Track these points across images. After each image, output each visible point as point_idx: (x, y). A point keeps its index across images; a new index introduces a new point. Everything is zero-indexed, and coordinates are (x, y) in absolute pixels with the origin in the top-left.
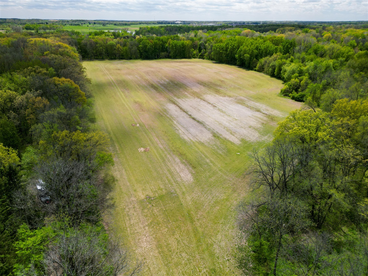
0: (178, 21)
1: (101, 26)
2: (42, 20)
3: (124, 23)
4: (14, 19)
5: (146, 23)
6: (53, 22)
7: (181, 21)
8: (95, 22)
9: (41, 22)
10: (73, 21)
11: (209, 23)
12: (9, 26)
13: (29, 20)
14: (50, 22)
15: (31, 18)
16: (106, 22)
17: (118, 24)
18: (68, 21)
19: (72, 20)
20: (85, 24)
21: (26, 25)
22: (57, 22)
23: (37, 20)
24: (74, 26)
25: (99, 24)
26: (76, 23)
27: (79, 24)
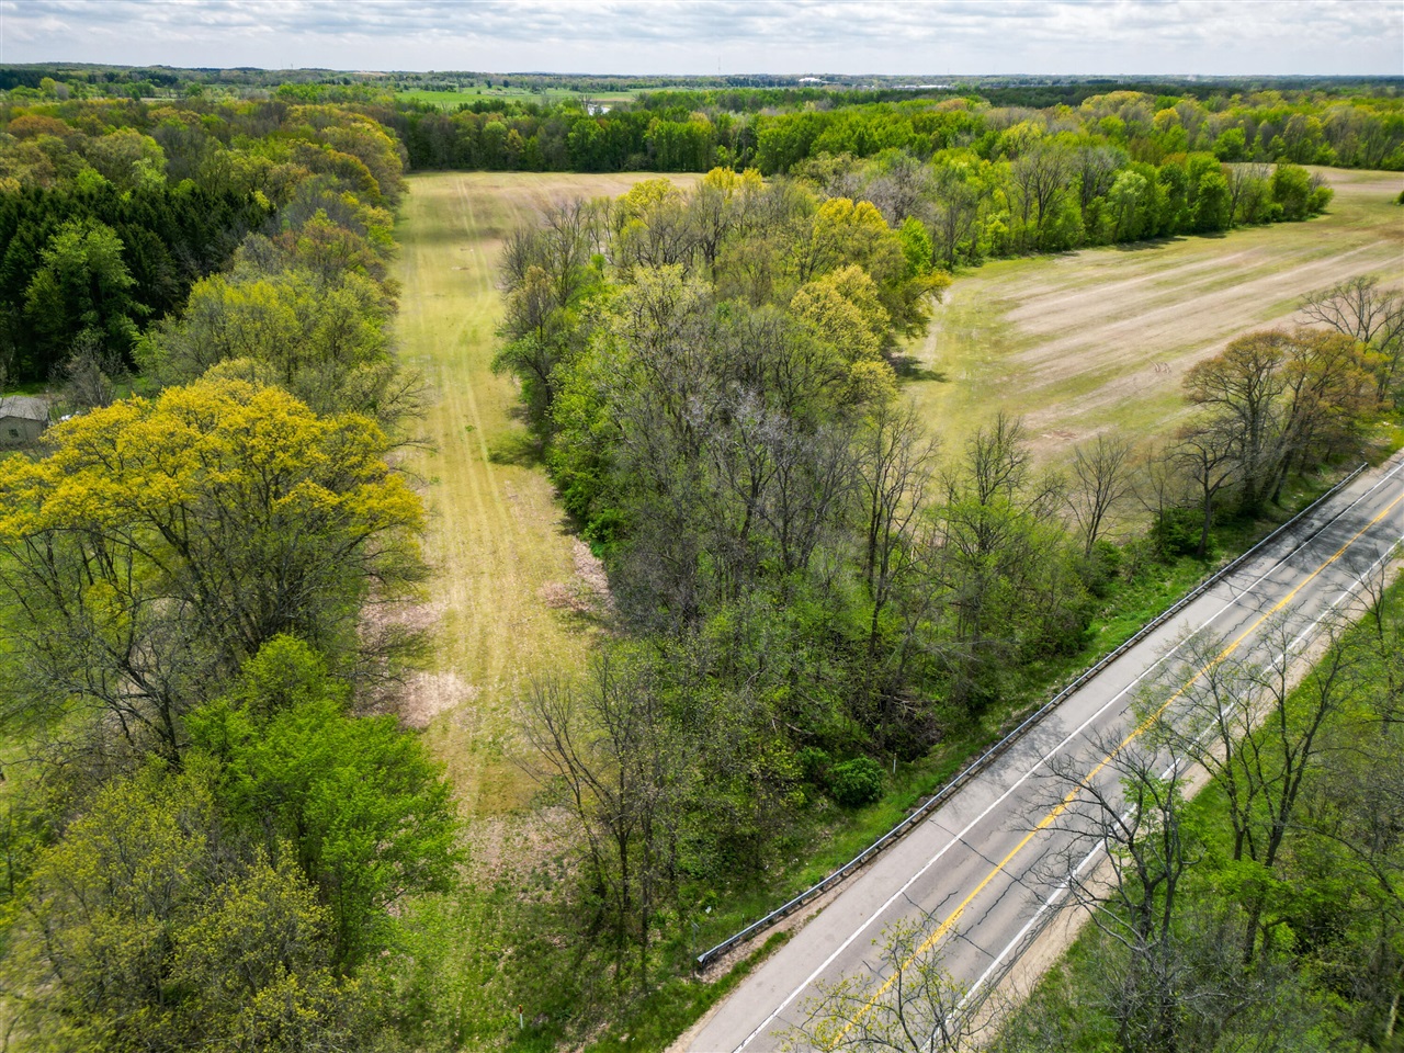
0: (811, 76)
1: (527, 93)
2: (333, 73)
3: (607, 82)
4: (244, 70)
5: (687, 84)
6: (368, 78)
7: (821, 77)
8: (509, 79)
9: (328, 78)
10: (434, 76)
11: (925, 83)
12: (231, 91)
13: (290, 74)
14: (358, 77)
15: (297, 67)
16: (547, 80)
17: (585, 84)
18: (417, 78)
19: (432, 73)
20: (472, 85)
21: (282, 87)
22: (381, 79)
23: (317, 72)
24: (436, 93)
25: (522, 85)
26: (443, 83)
27: (451, 87)
